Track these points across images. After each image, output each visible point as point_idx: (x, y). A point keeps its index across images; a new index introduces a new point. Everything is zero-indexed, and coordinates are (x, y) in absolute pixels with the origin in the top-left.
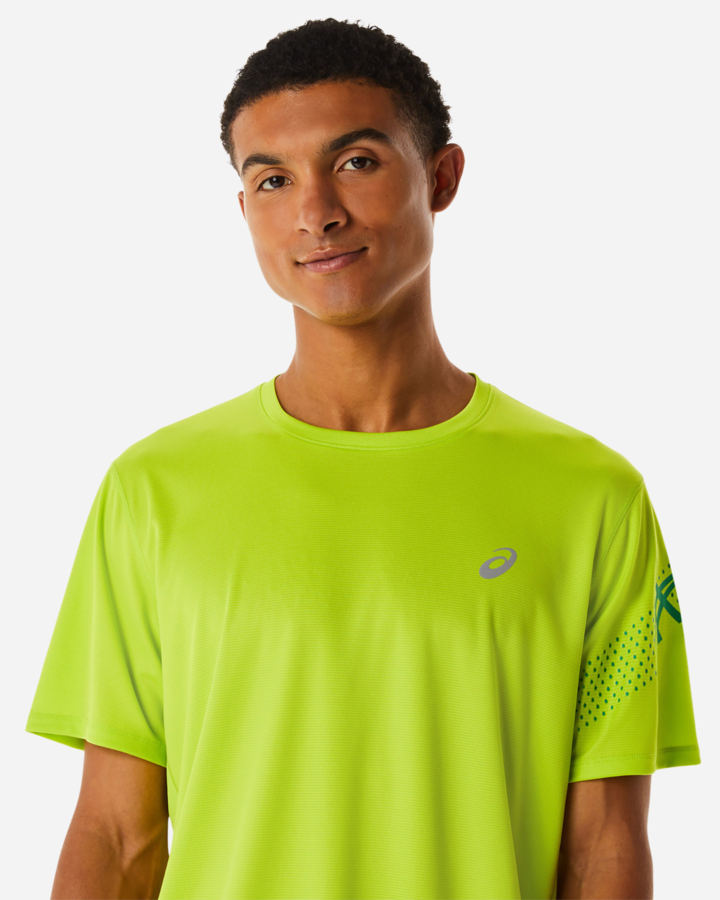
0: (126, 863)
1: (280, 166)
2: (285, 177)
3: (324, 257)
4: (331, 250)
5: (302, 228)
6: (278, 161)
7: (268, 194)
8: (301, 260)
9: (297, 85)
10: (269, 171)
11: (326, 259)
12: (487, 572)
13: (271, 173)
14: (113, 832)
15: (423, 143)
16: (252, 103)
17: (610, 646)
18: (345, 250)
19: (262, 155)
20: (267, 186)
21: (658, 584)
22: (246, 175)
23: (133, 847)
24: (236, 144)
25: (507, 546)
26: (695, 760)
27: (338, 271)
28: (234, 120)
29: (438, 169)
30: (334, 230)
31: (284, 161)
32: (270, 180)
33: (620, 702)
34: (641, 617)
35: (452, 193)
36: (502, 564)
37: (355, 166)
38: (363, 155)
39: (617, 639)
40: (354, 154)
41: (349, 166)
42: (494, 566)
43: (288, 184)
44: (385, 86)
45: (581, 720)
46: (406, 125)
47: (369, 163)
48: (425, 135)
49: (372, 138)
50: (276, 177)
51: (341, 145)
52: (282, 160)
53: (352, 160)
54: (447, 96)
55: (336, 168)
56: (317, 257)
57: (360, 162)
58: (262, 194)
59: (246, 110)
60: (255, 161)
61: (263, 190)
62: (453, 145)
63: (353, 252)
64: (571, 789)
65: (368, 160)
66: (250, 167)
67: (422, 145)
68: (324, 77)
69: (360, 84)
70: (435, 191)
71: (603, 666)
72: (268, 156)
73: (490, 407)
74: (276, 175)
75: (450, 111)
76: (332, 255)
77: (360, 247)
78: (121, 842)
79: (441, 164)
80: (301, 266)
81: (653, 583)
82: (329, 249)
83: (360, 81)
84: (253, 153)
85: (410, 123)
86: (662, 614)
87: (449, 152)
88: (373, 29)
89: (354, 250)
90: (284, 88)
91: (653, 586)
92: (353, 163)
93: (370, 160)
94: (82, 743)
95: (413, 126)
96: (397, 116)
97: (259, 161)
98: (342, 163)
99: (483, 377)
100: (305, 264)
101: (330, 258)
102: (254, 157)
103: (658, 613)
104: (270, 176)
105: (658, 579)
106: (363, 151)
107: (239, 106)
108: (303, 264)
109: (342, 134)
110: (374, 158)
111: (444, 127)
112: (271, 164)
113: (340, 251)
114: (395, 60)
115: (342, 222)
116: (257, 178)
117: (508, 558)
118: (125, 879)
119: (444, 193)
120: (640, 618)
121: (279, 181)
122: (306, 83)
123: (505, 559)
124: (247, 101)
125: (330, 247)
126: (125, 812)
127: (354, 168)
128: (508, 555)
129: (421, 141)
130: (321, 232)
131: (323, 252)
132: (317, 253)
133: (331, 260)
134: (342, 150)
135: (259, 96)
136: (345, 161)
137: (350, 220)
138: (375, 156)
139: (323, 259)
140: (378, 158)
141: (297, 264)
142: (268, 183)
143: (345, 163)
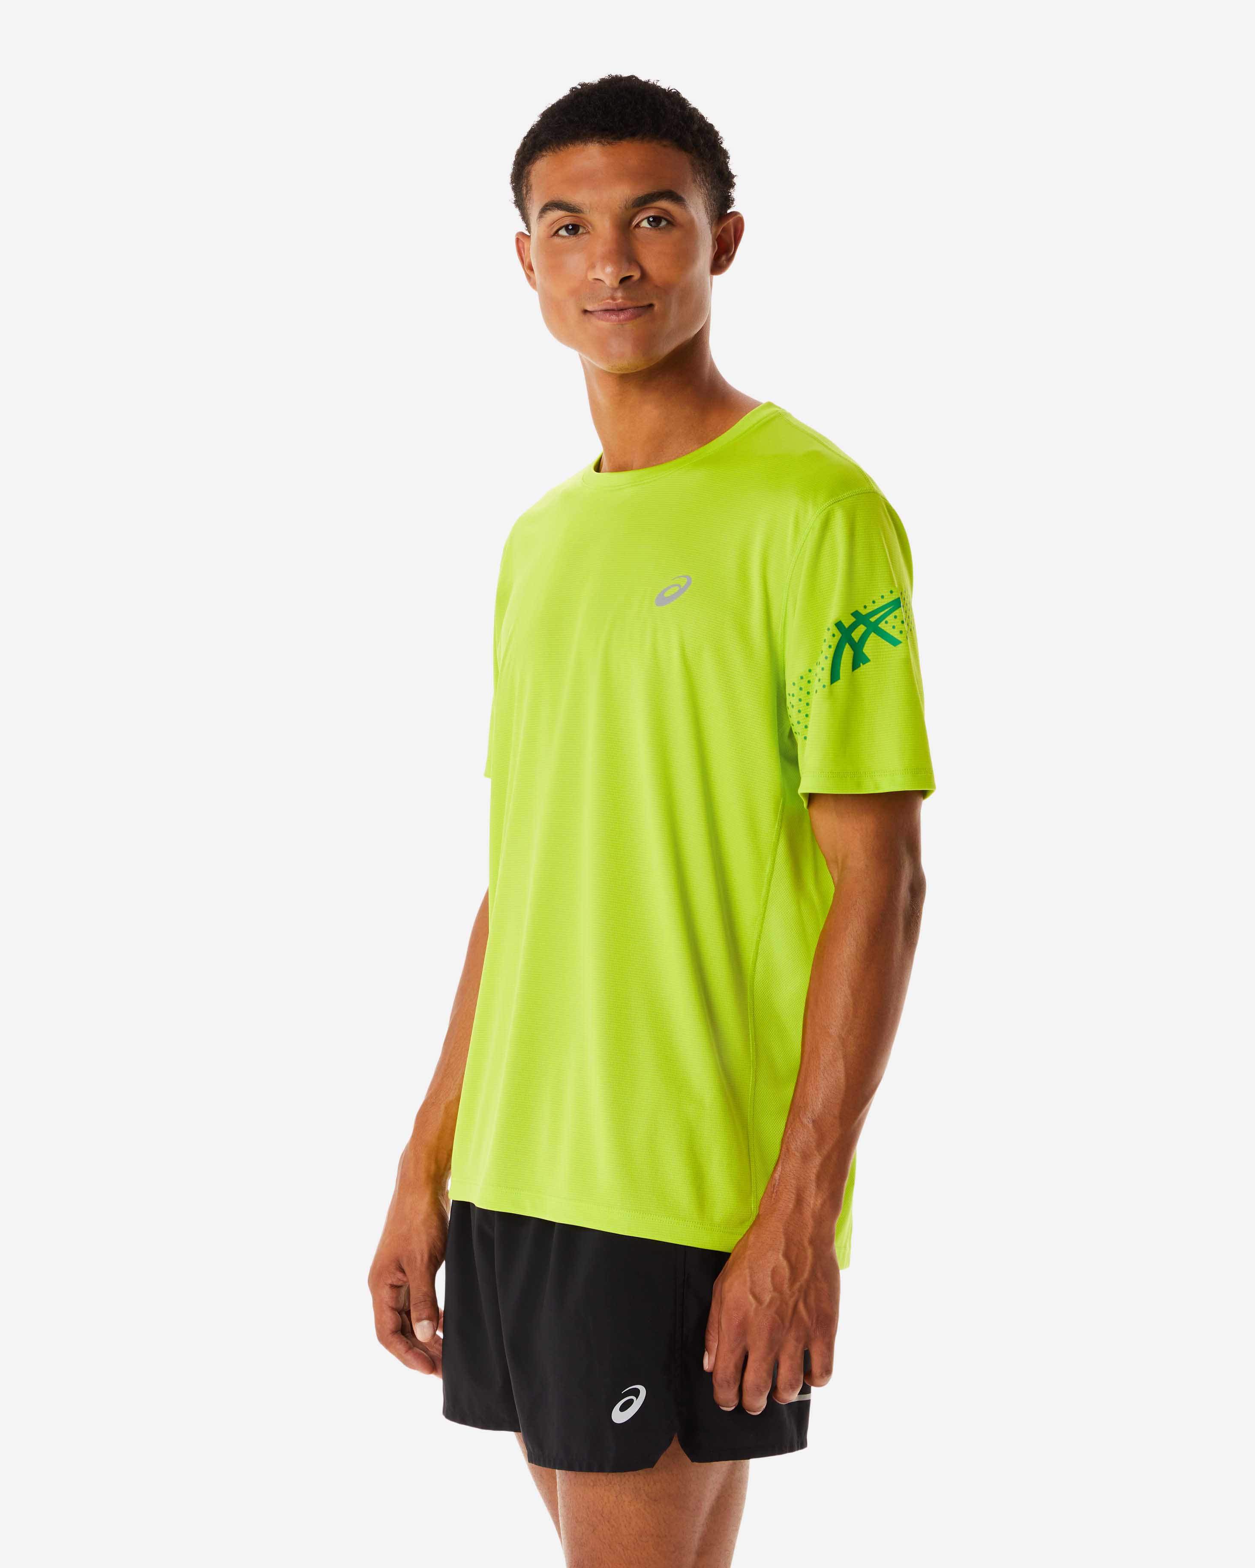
1: (581, 215)
2: (581, 226)
3: (615, 308)
4: (622, 302)
5: (596, 278)
6: (580, 210)
7: (564, 240)
8: (589, 308)
9: (606, 140)
10: (569, 218)
11: (616, 309)
12: (661, 601)
13: (567, 221)
15: (712, 208)
16: (557, 150)
18: (635, 304)
19: (564, 202)
20: (563, 232)
22: (543, 219)
24: (534, 188)
25: (684, 573)
27: (625, 323)
28: (533, 163)
29: (719, 235)
30: (628, 283)
31: (586, 211)
32: (566, 227)
35: (730, 259)
36: (677, 590)
37: (650, 224)
38: (661, 215)
40: (651, 213)
41: (645, 224)
42: (668, 593)
43: (583, 234)
44: (686, 150)
46: (701, 191)
47: (664, 223)
48: (714, 201)
49: (673, 200)
50: (572, 225)
51: (642, 203)
52: (585, 210)
53: (648, 218)
54: (734, 166)
55: (634, 223)
56: (608, 307)
57: (656, 221)
58: (556, 240)
59: (550, 156)
60: (556, 207)
61: (559, 236)
62: (735, 214)
63: (641, 307)
65: (663, 220)
66: (549, 212)
67: (711, 210)
68: (633, 135)
69: (665, 146)
70: (715, 254)
72: (571, 205)
74: (572, 223)
75: (735, 180)
76: (622, 306)
77: (646, 303)
79: (724, 230)
80: (588, 314)
82: (620, 300)
83: (665, 143)
84: (554, 199)
85: (704, 189)
87: (731, 221)
88: (673, 91)
89: (642, 305)
90: (593, 140)
92: (649, 222)
93: (666, 220)
95: (706, 192)
96: (695, 181)
97: (561, 208)
98: (640, 220)
100: (593, 312)
101: (622, 310)
102: (555, 203)
104: (567, 223)
106: (661, 211)
107: (541, 151)
108: (591, 312)
109: (646, 193)
110: (670, 219)
111: (730, 194)
112: (571, 212)
113: (629, 304)
114: (696, 127)
115: (636, 275)
116: (554, 223)
117: (683, 585)
119: (724, 258)
121: (574, 229)
122: (614, 139)
123: (680, 585)
124: (551, 147)
125: (622, 299)
127: (648, 226)
128: (683, 582)
129: (710, 206)
130: (616, 284)
131: (614, 302)
132: (609, 303)
133: (621, 312)
134: (643, 207)
135: (565, 144)
136: (643, 218)
137: (644, 275)
138: (672, 219)
139: (613, 310)
140: (674, 220)
141: (585, 312)
142: (564, 229)
143: (642, 220)
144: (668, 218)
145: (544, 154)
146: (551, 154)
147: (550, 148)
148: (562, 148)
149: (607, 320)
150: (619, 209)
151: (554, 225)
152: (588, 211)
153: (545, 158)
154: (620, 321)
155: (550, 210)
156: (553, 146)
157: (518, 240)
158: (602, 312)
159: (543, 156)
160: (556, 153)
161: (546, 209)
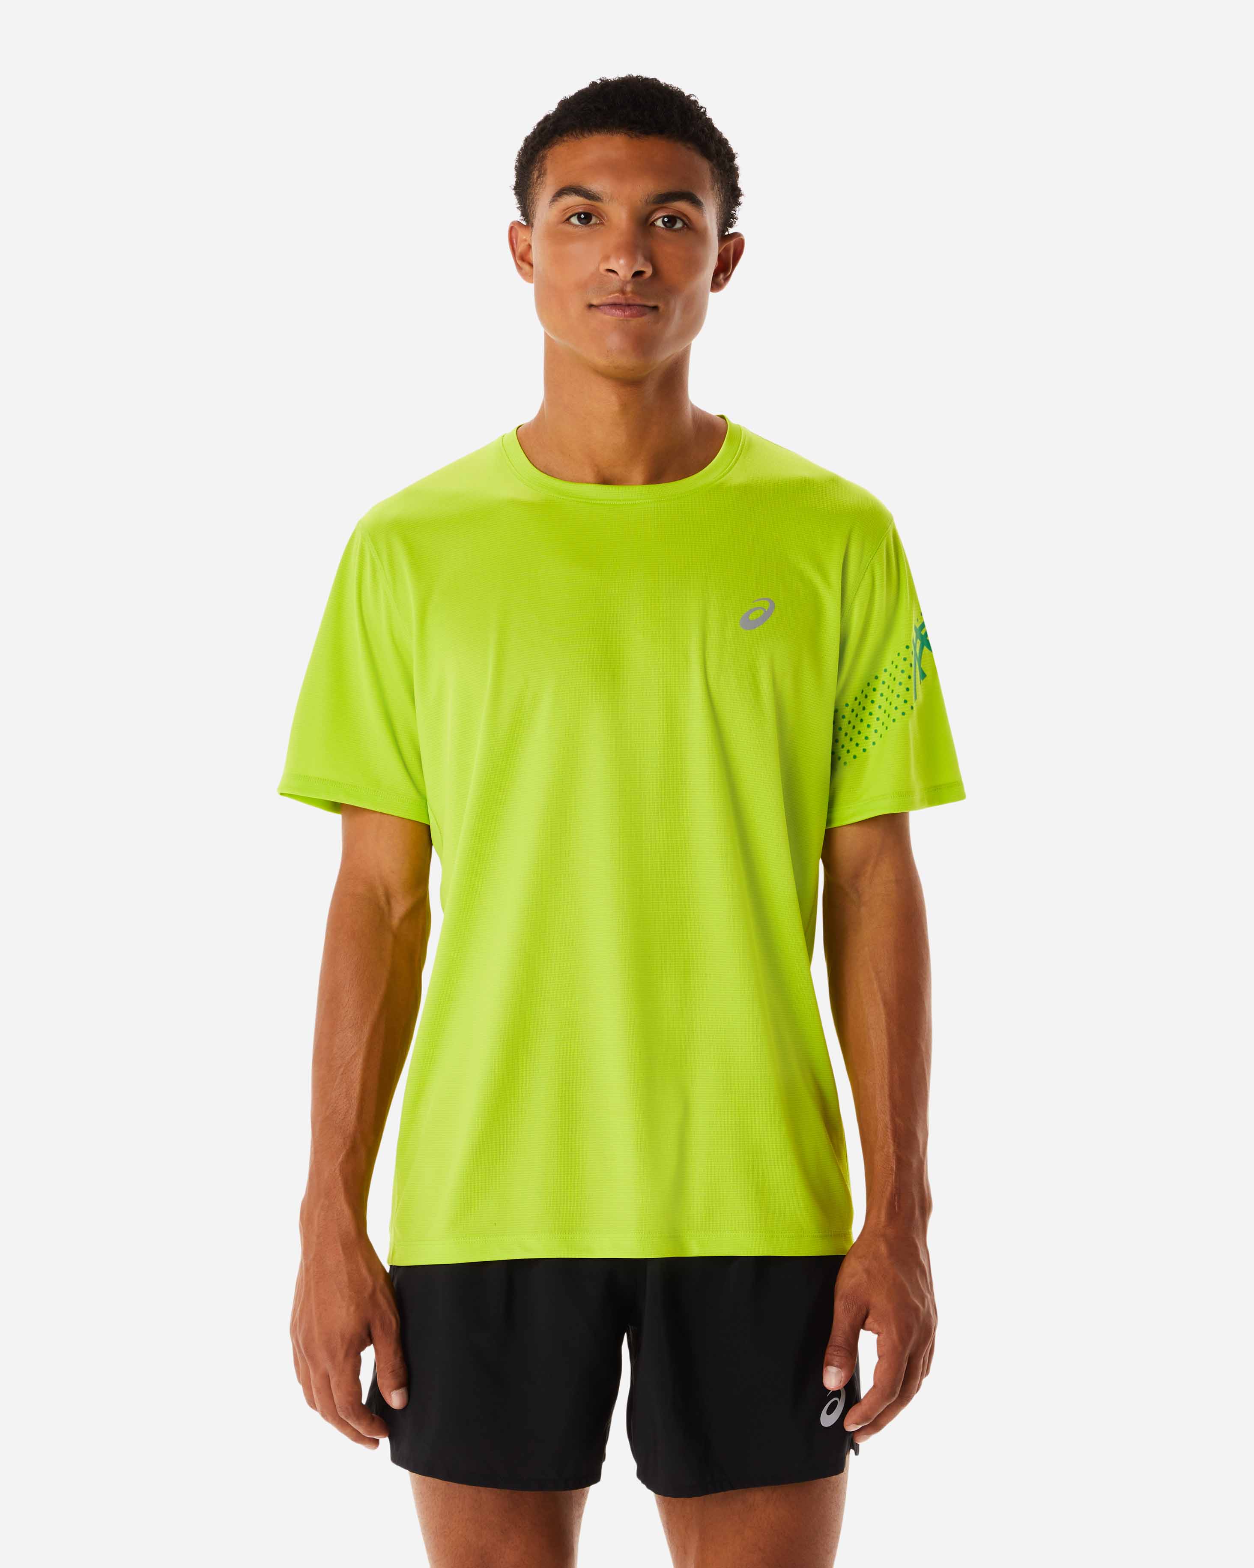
0: (395, 922)
1: (598, 204)
2: (595, 215)
3: (622, 302)
4: (631, 298)
5: (610, 269)
6: (598, 198)
7: (575, 230)
8: (595, 302)
10: (584, 206)
11: (623, 304)
12: (747, 623)
13: (581, 209)
14: (381, 892)
17: (869, 684)
18: (642, 302)
20: (574, 220)
21: (916, 625)
22: (556, 203)
23: (400, 908)
25: (765, 596)
26: (961, 796)
27: (630, 318)
28: (551, 147)
29: (722, 253)
30: (639, 278)
31: (605, 201)
32: (579, 215)
33: (888, 729)
34: (906, 645)
35: (727, 279)
36: (761, 614)
37: (665, 224)
38: (678, 216)
39: (876, 678)
40: (668, 213)
41: (660, 223)
42: (754, 616)
43: (595, 224)
45: (842, 749)
47: (679, 225)
50: (584, 213)
51: (662, 200)
52: (603, 199)
53: (664, 218)
55: (650, 221)
56: (617, 301)
57: (671, 222)
58: (567, 228)
60: (574, 192)
61: (570, 224)
63: (647, 306)
64: (830, 835)
65: (678, 221)
69: (689, 148)
70: (717, 270)
71: (864, 693)
72: (590, 191)
73: (742, 451)
74: (586, 211)
76: (629, 302)
77: (652, 303)
78: (389, 902)
79: (727, 249)
80: (593, 308)
81: (911, 624)
82: (629, 296)
84: (572, 183)
86: (923, 653)
91: (912, 627)
92: (664, 222)
93: (682, 222)
94: (336, 807)
97: (579, 194)
98: (656, 218)
99: (733, 419)
100: (599, 306)
101: (629, 305)
102: (573, 188)
103: (919, 653)
104: (580, 211)
105: (916, 621)
106: (679, 211)
107: (561, 135)
108: (596, 306)
110: (687, 222)
112: (590, 200)
113: (637, 301)
115: (650, 271)
116: (567, 209)
117: (767, 608)
118: (395, 937)
120: (905, 647)
121: (586, 218)
123: (763, 609)
125: (631, 294)
126: (393, 872)
127: (662, 225)
128: (766, 605)
130: (628, 277)
131: (623, 297)
132: (617, 297)
133: (628, 307)
134: (663, 205)
135: (590, 131)
136: (659, 216)
137: (657, 273)
138: (689, 221)
139: (620, 304)
140: (690, 223)
141: (591, 306)
142: (576, 216)
143: (659, 218)
144: (684, 219)
145: (565, 139)
146: (573, 140)
147: (572, 134)
148: (586, 135)
149: (613, 315)
150: (639, 202)
151: (567, 211)
152: (608, 200)
153: (566, 144)
154: (625, 316)
155: (566, 194)
156: (575, 132)
157: (511, 229)
158: (608, 307)
159: (564, 141)
160: (579, 139)
161: (561, 193)
